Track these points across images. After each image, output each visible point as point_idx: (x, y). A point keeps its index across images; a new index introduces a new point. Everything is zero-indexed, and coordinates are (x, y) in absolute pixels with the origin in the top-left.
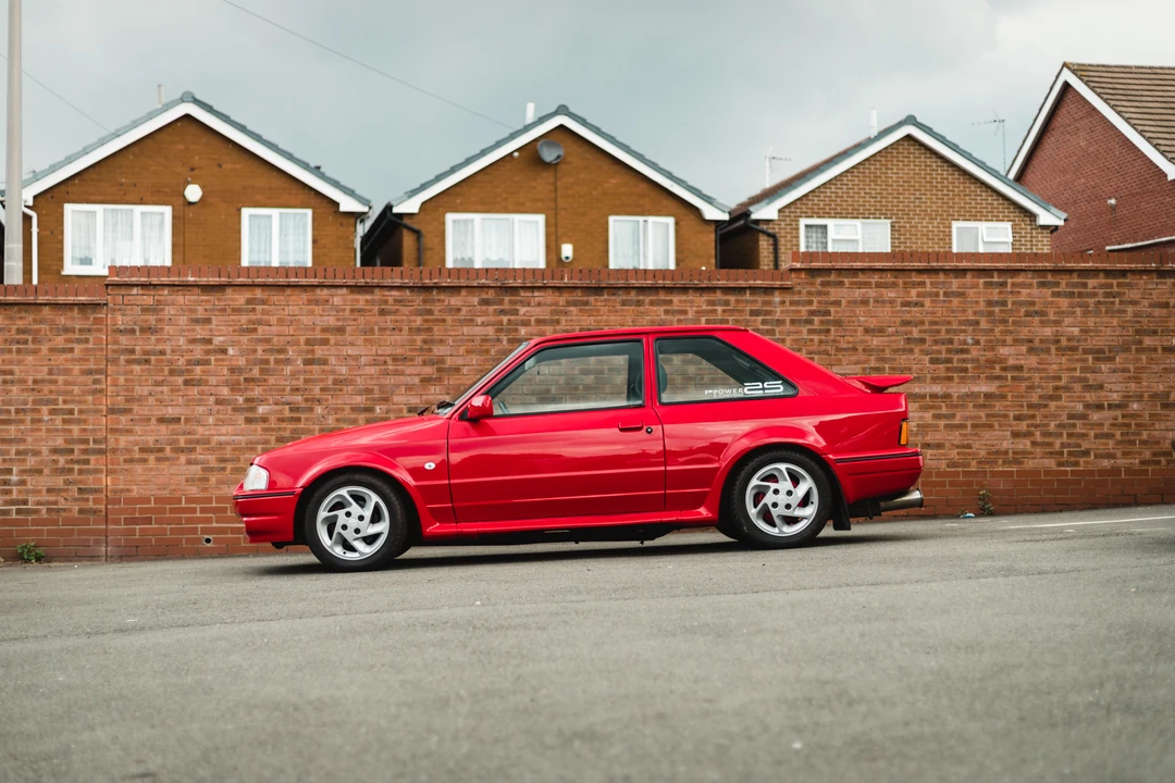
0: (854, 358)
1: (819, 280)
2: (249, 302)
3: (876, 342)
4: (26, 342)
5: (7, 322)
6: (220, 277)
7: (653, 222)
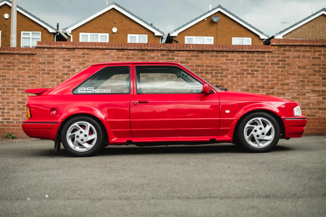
0: (294, 77)
1: (282, 49)
2: (83, 54)
3: (302, 71)
4: (10, 66)
5: (4, 60)
6: (73, 45)
7: (245, 39)
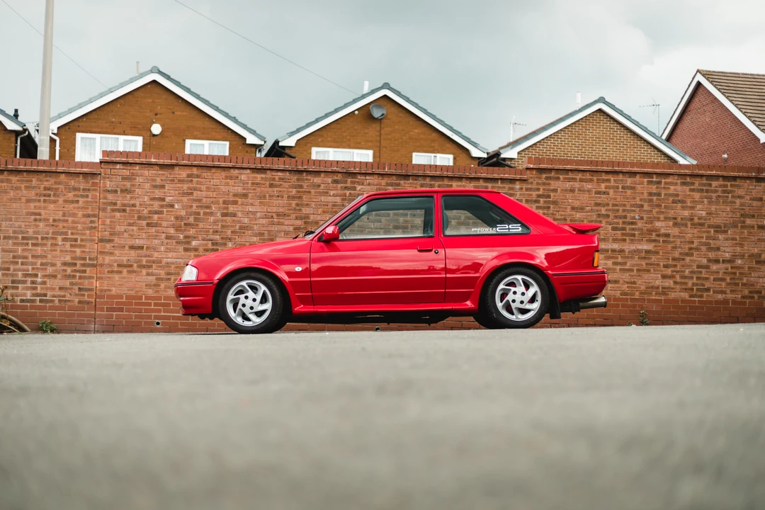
1: (544, 176)
2: (189, 176)
3: (578, 215)
4: (49, 196)
6: (171, 160)
7: (440, 157)
